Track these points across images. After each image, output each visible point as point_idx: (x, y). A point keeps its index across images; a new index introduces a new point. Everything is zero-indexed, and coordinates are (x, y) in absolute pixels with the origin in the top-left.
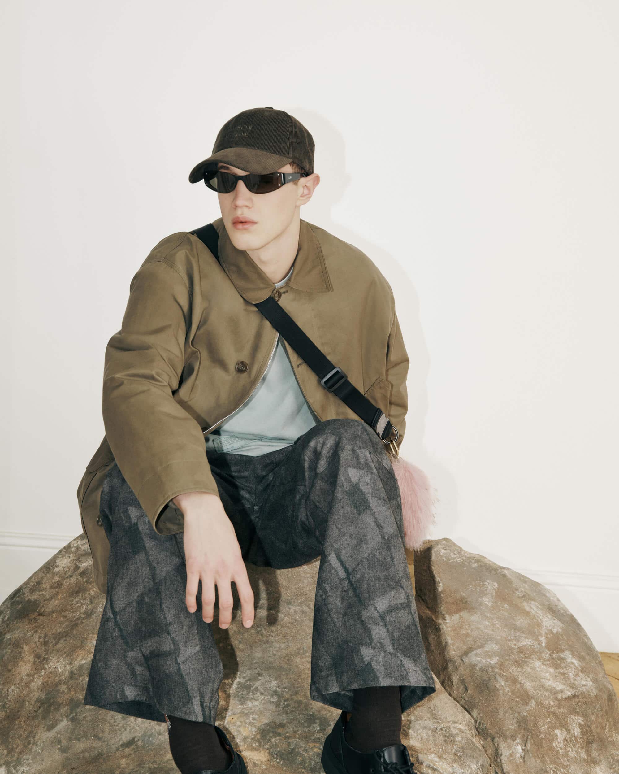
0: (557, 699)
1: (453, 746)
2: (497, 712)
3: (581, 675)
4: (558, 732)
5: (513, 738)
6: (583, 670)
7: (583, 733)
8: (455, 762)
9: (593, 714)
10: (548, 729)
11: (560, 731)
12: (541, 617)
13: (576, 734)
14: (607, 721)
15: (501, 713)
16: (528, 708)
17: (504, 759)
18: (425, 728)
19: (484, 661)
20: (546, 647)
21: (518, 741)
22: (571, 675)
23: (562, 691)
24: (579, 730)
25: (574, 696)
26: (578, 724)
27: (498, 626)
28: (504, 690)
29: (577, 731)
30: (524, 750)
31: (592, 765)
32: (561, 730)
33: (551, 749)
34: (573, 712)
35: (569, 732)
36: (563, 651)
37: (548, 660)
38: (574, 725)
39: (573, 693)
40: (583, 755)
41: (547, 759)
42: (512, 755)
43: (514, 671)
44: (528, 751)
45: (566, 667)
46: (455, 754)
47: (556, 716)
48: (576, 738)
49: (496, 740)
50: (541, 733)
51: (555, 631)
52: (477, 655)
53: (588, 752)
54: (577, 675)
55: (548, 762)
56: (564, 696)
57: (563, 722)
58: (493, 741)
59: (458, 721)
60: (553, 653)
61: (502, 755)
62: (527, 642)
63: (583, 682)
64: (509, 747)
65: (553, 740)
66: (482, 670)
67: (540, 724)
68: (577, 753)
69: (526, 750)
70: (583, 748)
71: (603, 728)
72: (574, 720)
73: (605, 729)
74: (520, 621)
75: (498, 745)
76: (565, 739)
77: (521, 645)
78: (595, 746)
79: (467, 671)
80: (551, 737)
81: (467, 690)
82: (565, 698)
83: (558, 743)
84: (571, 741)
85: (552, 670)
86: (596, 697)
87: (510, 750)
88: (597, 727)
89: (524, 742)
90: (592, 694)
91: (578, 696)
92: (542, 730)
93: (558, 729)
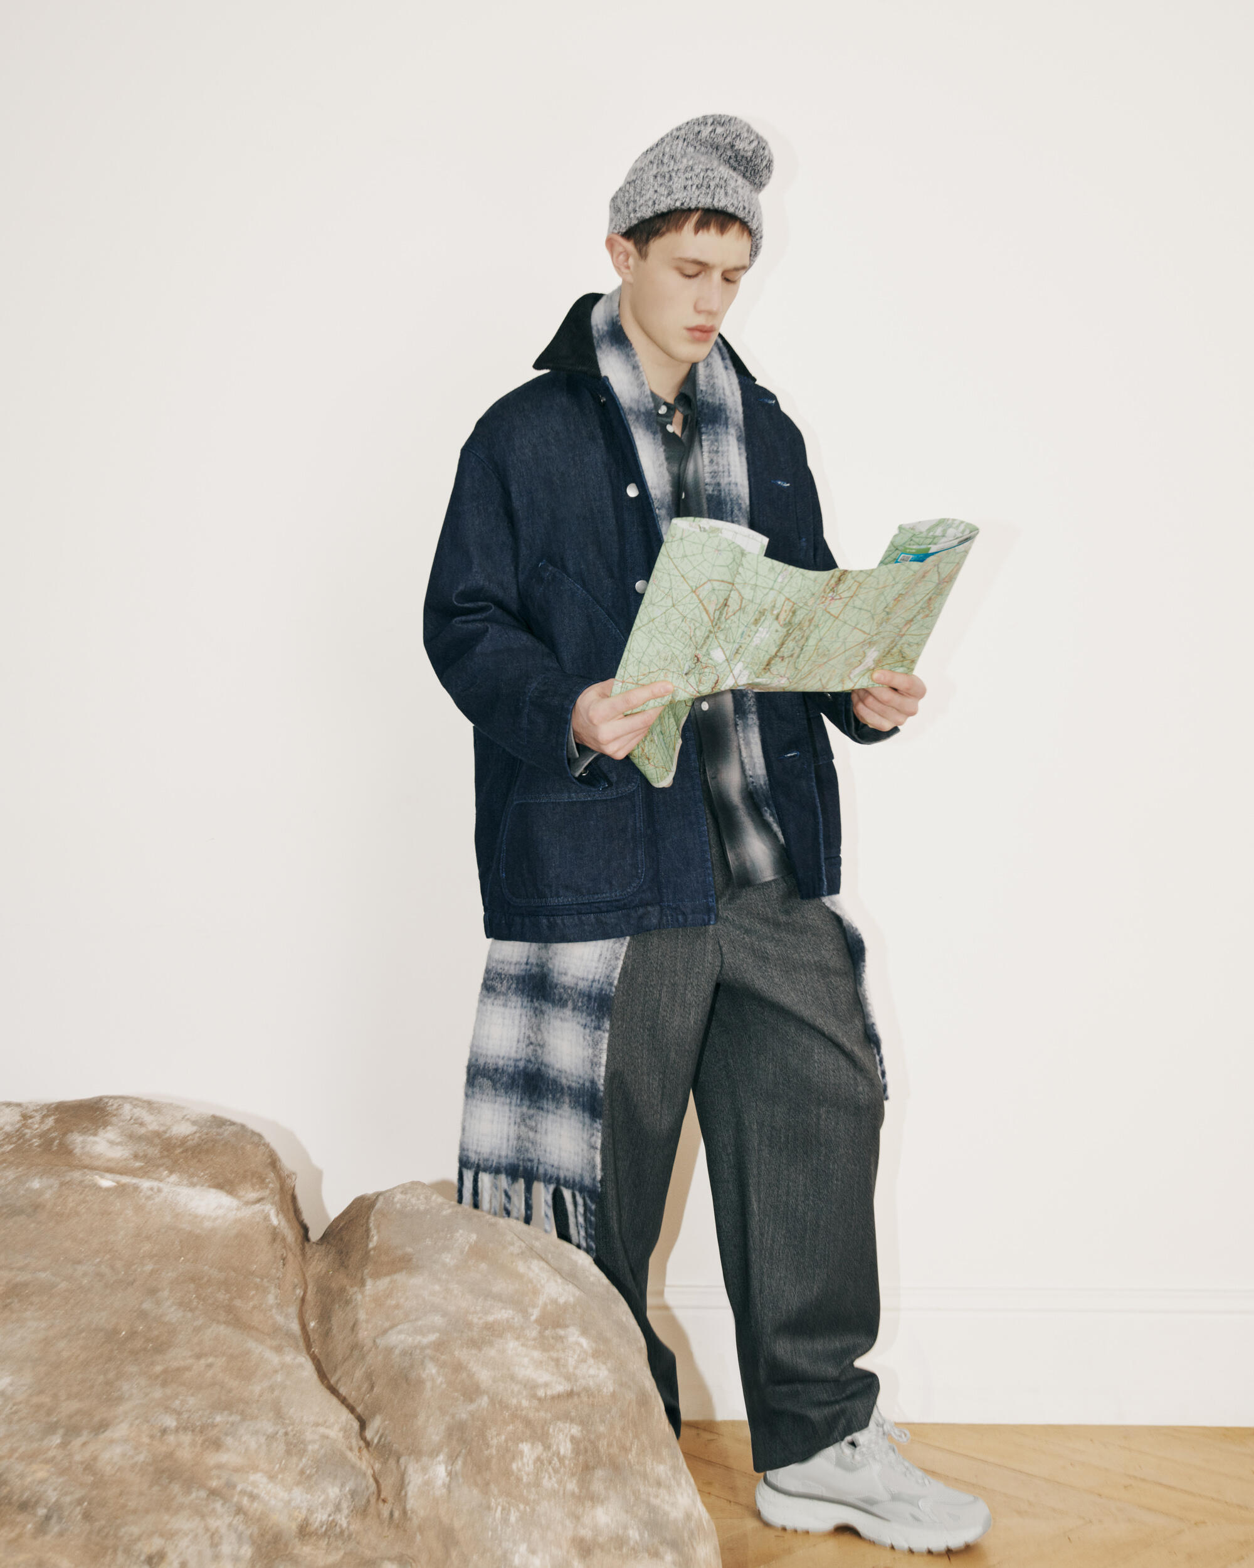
0: (534, 1396)
1: (301, 1459)
2: (415, 1416)
3: (591, 1361)
4: (525, 1447)
5: (434, 1453)
6: (596, 1354)
7: (577, 1452)
8: (298, 1483)
9: (603, 1421)
10: (506, 1441)
11: (529, 1445)
12: (542, 1282)
13: (562, 1452)
14: (636, 1436)
15: (422, 1418)
16: (472, 1407)
17: (412, 1489)
18: (256, 1433)
19: (410, 1339)
20: (536, 1321)
21: (441, 1457)
22: (572, 1362)
23: (546, 1385)
24: (569, 1445)
25: (570, 1394)
26: (569, 1436)
27: (456, 1292)
28: (433, 1380)
29: (565, 1448)
30: (450, 1474)
31: (588, 1504)
32: (533, 1444)
33: (507, 1473)
34: (567, 1417)
35: (547, 1447)
36: (566, 1326)
37: (534, 1339)
38: (561, 1436)
39: (568, 1387)
40: (572, 1486)
41: (494, 1489)
42: (427, 1483)
43: (462, 1354)
44: (456, 1474)
45: (564, 1350)
46: (302, 1472)
47: (528, 1423)
48: (561, 1460)
49: (402, 1460)
50: (488, 1446)
51: (562, 1301)
52: (400, 1332)
53: (584, 1483)
54: (584, 1361)
55: (496, 1492)
56: (549, 1393)
57: (539, 1432)
58: (398, 1461)
59: (325, 1422)
60: (546, 1329)
61: (409, 1483)
62: (502, 1314)
63: (592, 1372)
64: (425, 1470)
65: (513, 1458)
66: (404, 1353)
67: (492, 1432)
68: (560, 1482)
69: (453, 1473)
70: (573, 1475)
71: (625, 1449)
72: (560, 1430)
73: (631, 1450)
74: (500, 1286)
75: (406, 1467)
76: (538, 1459)
77: (491, 1318)
78: (599, 1473)
79: (380, 1358)
80: (509, 1453)
81: (372, 1387)
82: (553, 1398)
83: (523, 1465)
84: (550, 1463)
85: (536, 1354)
86: (613, 1394)
87: (425, 1474)
88: (610, 1445)
89: (452, 1459)
90: (605, 1390)
91: (579, 1395)
92: (494, 1442)
93: (526, 1441)
